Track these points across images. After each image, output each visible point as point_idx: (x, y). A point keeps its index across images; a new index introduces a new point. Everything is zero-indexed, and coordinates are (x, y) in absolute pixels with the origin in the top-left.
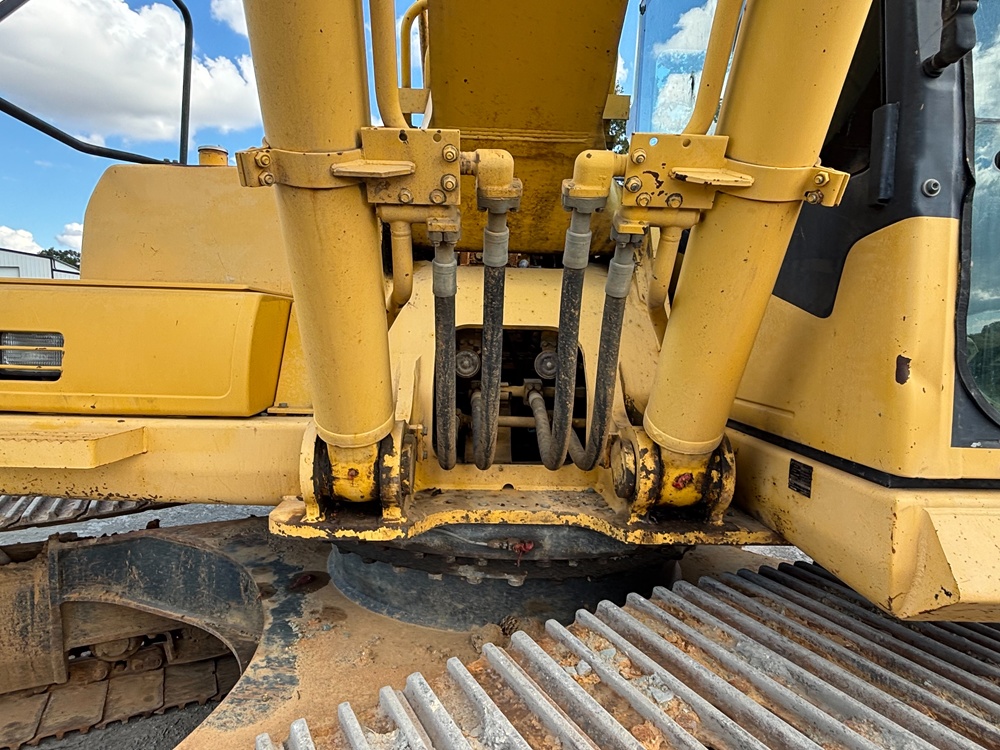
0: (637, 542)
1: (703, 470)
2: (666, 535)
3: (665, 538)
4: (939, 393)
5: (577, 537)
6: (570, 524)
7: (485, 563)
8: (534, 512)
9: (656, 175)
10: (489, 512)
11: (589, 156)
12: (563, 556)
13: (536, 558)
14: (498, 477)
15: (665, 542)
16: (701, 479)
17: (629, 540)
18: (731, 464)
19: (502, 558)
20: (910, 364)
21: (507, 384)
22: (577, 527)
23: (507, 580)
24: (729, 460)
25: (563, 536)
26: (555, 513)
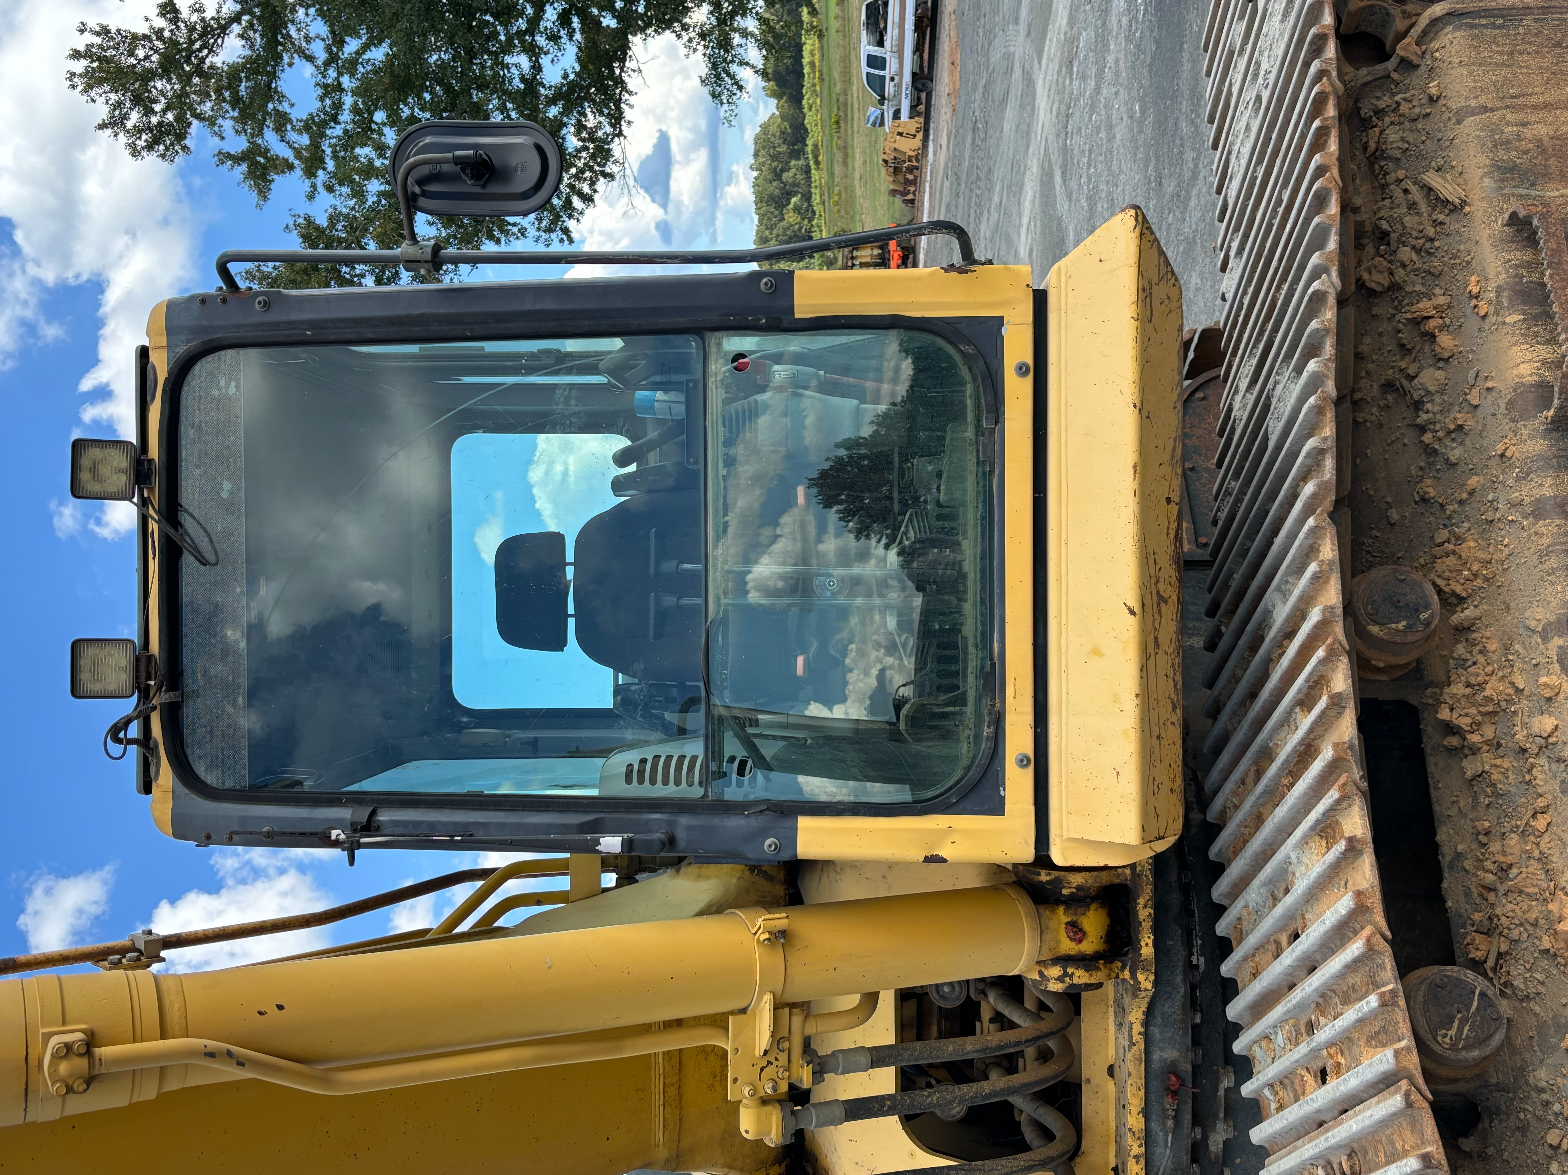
0: (1152, 977)
1: (1061, 910)
2: (1143, 943)
3: (1147, 945)
4: (955, 830)
5: (1163, 1015)
6: (1143, 1030)
7: (1198, 1131)
8: (1130, 1075)
9: (762, 1069)
10: (1130, 1130)
11: (747, 1132)
12: (1187, 1033)
13: (1189, 1068)
14: (1098, 1086)
15: (1151, 944)
16: (1073, 911)
17: (1149, 986)
18: (1052, 877)
19: (1190, 1110)
20: (929, 855)
21: (978, 1024)
22: (1147, 1023)
23: (1226, 1090)
24: (1048, 878)
25: (1161, 1033)
26: (1130, 1048)
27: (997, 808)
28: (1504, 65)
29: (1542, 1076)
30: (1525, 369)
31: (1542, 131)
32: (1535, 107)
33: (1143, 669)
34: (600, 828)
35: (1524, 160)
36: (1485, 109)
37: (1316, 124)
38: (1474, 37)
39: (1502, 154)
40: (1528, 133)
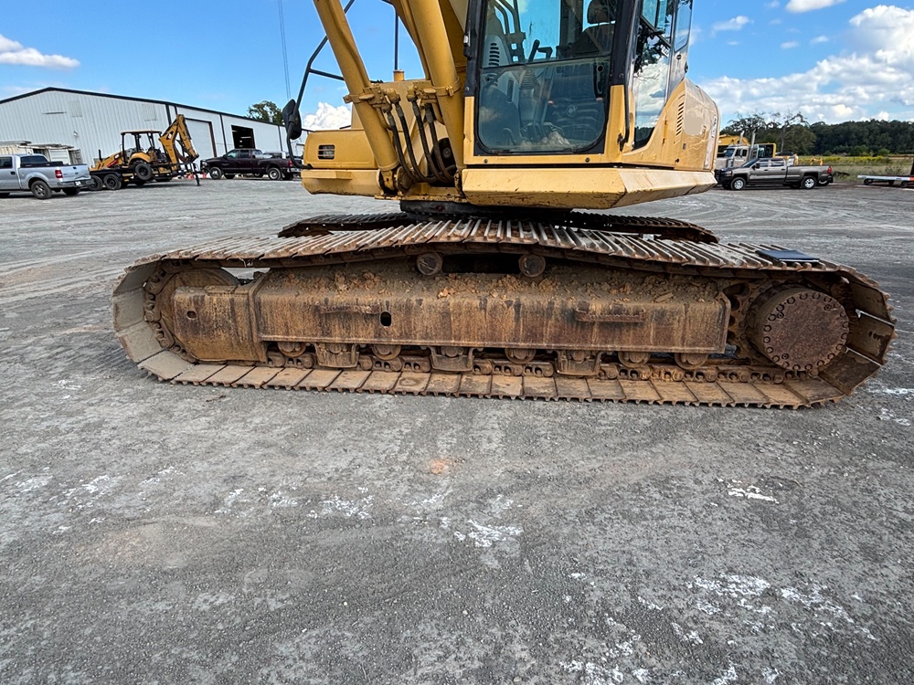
20: (465, 135)
27: (476, 154)
28: (703, 320)
29: (420, 283)
30: (594, 307)
31: (676, 326)
32: (685, 326)
33: (503, 193)
34: (473, 35)
35: (665, 319)
36: (686, 312)
37: (670, 256)
38: (715, 313)
39: (668, 313)
40: (676, 322)
